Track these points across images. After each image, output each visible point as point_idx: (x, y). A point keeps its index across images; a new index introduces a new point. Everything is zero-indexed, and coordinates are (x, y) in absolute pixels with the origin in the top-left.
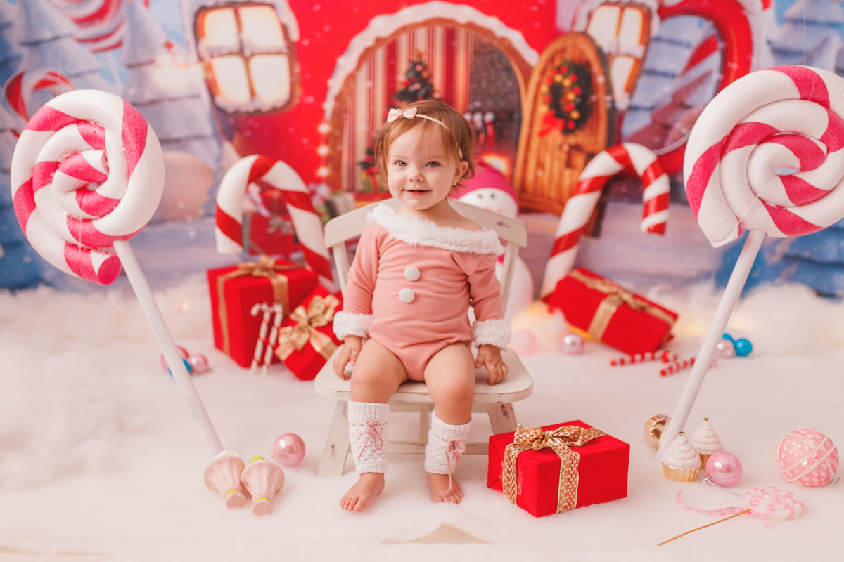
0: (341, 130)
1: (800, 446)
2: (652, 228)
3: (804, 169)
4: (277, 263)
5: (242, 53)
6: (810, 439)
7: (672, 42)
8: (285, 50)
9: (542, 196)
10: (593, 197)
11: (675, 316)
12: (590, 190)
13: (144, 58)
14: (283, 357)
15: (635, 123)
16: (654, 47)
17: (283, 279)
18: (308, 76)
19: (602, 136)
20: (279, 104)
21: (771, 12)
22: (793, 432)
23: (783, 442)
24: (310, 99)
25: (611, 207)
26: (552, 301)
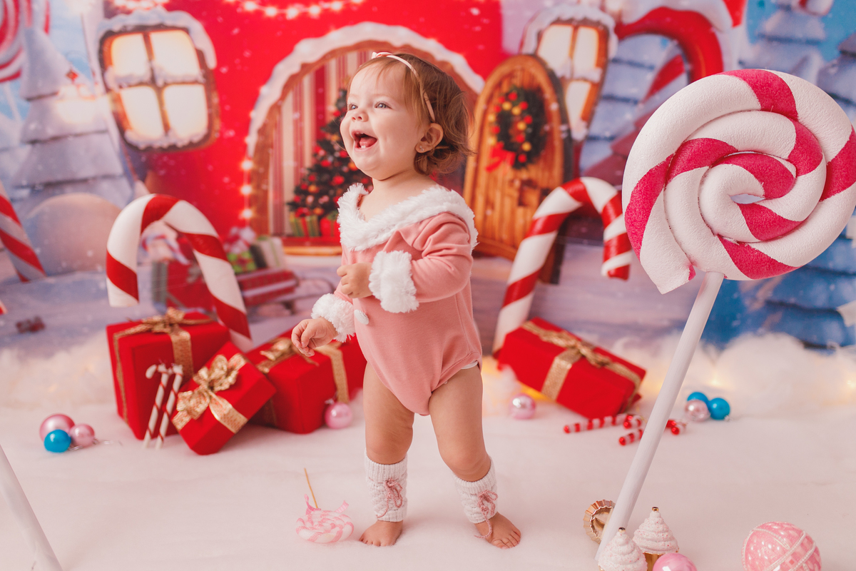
0: (267, 167)
1: (770, 546)
2: (613, 272)
3: (769, 196)
4: (187, 317)
5: (153, 82)
6: (783, 537)
7: (633, 64)
8: (201, 79)
9: (493, 238)
10: (550, 238)
11: (641, 373)
12: (544, 230)
13: (46, 90)
14: (180, 426)
15: (594, 156)
16: (612, 69)
17: (185, 335)
18: (227, 108)
19: (557, 171)
20: (196, 139)
21: (742, 29)
22: (762, 527)
23: (749, 540)
24: (231, 133)
25: (570, 250)
26: (503, 358)
